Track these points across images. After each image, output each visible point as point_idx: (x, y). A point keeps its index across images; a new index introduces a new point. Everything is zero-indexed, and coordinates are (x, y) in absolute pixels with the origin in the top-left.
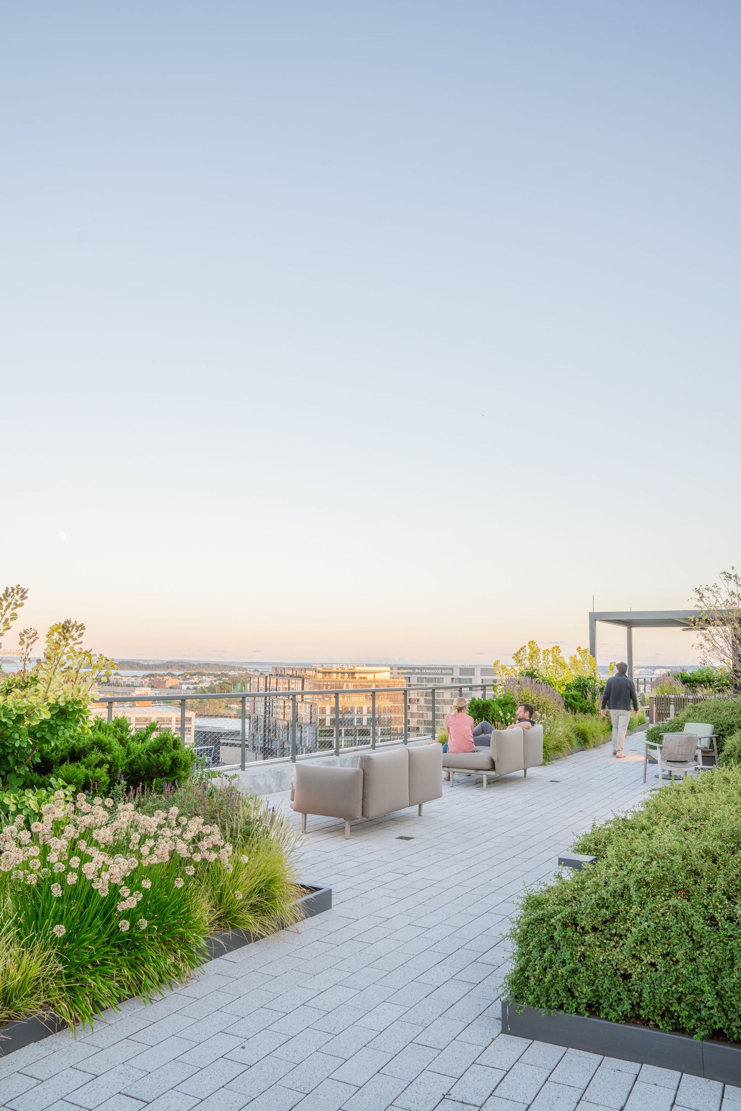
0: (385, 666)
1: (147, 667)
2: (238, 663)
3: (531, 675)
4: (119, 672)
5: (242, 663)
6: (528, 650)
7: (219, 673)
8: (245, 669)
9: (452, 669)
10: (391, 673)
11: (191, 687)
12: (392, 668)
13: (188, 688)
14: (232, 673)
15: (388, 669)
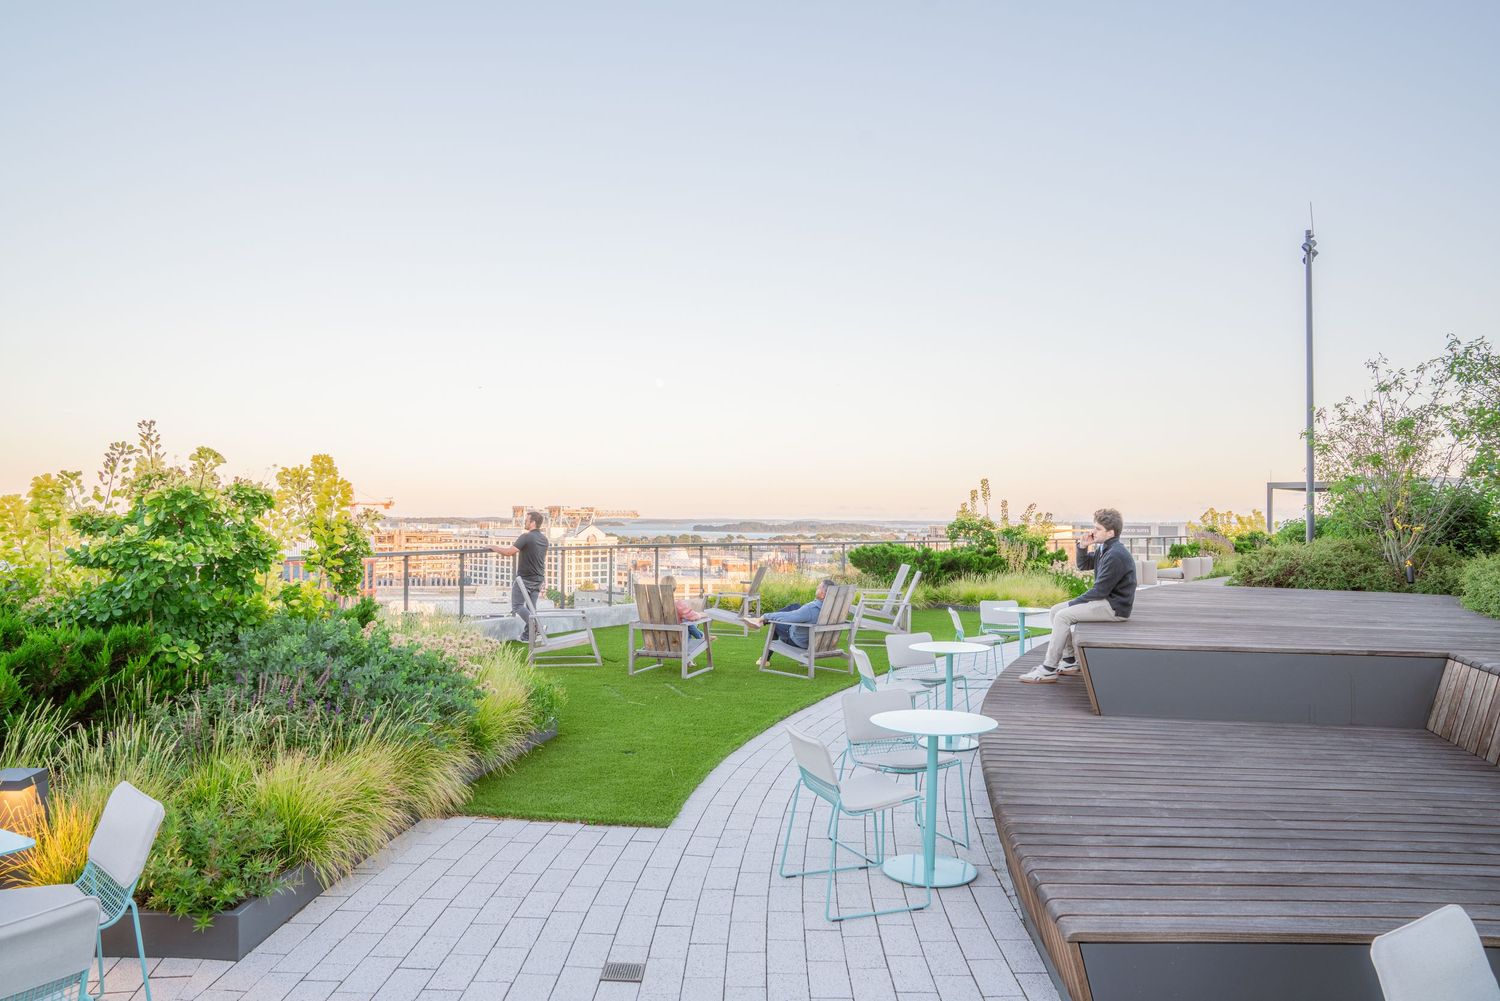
0: (1067, 524)
1: (772, 529)
2: (878, 522)
3: (1212, 531)
4: (743, 534)
5: (884, 523)
6: (1210, 515)
7: (858, 534)
8: (888, 530)
9: (1149, 528)
10: (1074, 533)
11: (827, 551)
12: (1074, 527)
13: (823, 553)
14: (873, 534)
15: (1070, 528)
